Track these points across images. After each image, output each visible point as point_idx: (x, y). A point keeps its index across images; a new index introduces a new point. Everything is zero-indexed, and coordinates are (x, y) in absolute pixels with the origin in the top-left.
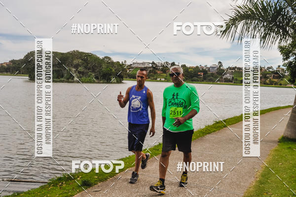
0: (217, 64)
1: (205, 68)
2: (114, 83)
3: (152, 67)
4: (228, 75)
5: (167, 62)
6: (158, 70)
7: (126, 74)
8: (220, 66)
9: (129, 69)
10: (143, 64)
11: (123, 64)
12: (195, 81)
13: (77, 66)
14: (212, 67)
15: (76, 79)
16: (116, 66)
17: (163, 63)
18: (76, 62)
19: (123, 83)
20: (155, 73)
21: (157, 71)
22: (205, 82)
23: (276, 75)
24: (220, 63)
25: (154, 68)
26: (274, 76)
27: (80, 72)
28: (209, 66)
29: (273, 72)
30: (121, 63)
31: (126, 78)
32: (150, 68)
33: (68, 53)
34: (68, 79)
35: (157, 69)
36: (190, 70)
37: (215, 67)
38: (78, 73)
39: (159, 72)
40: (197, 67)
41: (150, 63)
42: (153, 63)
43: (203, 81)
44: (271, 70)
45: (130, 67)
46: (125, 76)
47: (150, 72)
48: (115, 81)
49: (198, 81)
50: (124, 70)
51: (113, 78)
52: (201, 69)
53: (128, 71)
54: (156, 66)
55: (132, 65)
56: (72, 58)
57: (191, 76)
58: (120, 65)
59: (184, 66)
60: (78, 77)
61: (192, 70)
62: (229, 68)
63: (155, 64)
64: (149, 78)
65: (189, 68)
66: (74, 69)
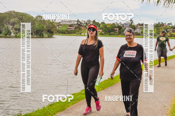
1: (120, 25)
2: (46, 37)
3: (77, 24)
4: (138, 30)
5: (89, 20)
6: (83, 26)
7: (55, 30)
8: (132, 23)
9: (58, 26)
10: (70, 21)
11: (53, 22)
12: (112, 35)
13: (13, 24)
14: (125, 24)
15: (13, 34)
16: (48, 24)
17: (86, 21)
18: (12, 20)
19: (53, 37)
20: (80, 29)
21: (81, 27)
22: (120, 36)
23: (174, 30)
24: (131, 20)
25: (79, 25)
26: (173, 30)
27: (16, 29)
29: (172, 27)
30: (51, 21)
31: (56, 33)
32: (75, 25)
33: (6, 13)
34: (6, 35)
35: (81, 26)
36: (108, 26)
37: (128, 24)
38: (15, 29)
39: (83, 28)
40: (114, 24)
41: (75, 21)
42: (78, 21)
43: (118, 35)
44: (170, 25)
45: (59, 24)
46: (55, 32)
47: (76, 28)
49: (115, 35)
50: (54, 27)
51: (45, 33)
52: (117, 26)
53: (57, 28)
54: (81, 23)
55: (60, 22)
56: (9, 17)
57: (109, 31)
58: (51, 23)
59: (103, 23)
60: (15, 33)
61: (110, 26)
62: (139, 24)
63: (80, 21)
64: (75, 33)
65: (108, 25)
66: (11, 27)
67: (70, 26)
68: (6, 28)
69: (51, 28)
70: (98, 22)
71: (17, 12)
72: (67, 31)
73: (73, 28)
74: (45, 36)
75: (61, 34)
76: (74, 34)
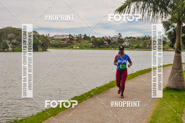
0: (118, 35)
1: (109, 38)
3: (70, 38)
4: (126, 43)
5: (80, 34)
6: (74, 40)
7: (49, 44)
8: (120, 36)
9: (52, 40)
10: (63, 36)
11: (47, 37)
12: (102, 48)
13: (10, 39)
14: (114, 37)
15: (10, 49)
16: (42, 38)
17: (77, 35)
18: (9, 36)
19: (47, 51)
20: (72, 43)
21: (73, 41)
22: (109, 48)
24: (119, 34)
25: (71, 39)
27: (13, 44)
28: (112, 37)
30: (45, 36)
31: (50, 47)
32: (67, 39)
33: (3, 29)
34: (4, 49)
35: (73, 40)
36: (98, 40)
37: (116, 37)
38: (12, 44)
39: (74, 42)
40: (103, 38)
41: (67, 35)
42: (70, 35)
43: (108, 48)
45: (52, 38)
46: (49, 46)
47: (68, 42)
48: (41, 50)
49: (104, 48)
50: (48, 41)
51: (40, 47)
52: (106, 39)
53: (51, 42)
54: (73, 38)
55: (54, 37)
56: (7, 33)
57: (99, 44)
58: (45, 37)
59: (93, 37)
60: (12, 48)
61: (99, 40)
62: (127, 37)
63: (71, 36)
64: (67, 46)
65: (98, 38)
66: (8, 42)
67: (63, 40)
68: (4, 42)
69: (45, 42)
70: (88, 36)
71: (14, 28)
72: (60, 45)
73: (65, 42)
74: (39, 50)
75: (54, 48)
76: (66, 48)
